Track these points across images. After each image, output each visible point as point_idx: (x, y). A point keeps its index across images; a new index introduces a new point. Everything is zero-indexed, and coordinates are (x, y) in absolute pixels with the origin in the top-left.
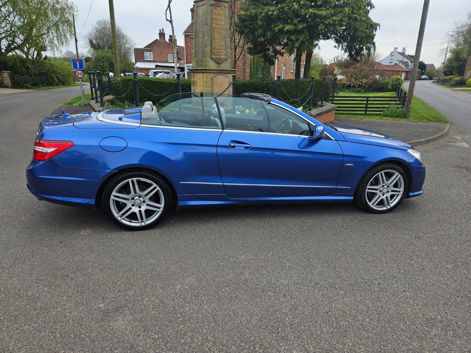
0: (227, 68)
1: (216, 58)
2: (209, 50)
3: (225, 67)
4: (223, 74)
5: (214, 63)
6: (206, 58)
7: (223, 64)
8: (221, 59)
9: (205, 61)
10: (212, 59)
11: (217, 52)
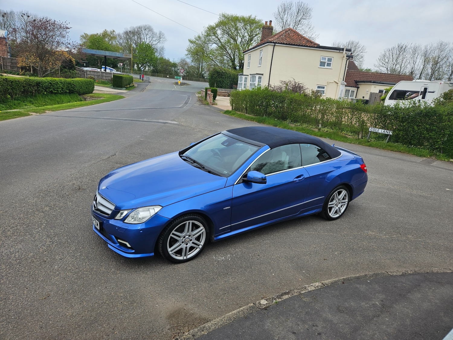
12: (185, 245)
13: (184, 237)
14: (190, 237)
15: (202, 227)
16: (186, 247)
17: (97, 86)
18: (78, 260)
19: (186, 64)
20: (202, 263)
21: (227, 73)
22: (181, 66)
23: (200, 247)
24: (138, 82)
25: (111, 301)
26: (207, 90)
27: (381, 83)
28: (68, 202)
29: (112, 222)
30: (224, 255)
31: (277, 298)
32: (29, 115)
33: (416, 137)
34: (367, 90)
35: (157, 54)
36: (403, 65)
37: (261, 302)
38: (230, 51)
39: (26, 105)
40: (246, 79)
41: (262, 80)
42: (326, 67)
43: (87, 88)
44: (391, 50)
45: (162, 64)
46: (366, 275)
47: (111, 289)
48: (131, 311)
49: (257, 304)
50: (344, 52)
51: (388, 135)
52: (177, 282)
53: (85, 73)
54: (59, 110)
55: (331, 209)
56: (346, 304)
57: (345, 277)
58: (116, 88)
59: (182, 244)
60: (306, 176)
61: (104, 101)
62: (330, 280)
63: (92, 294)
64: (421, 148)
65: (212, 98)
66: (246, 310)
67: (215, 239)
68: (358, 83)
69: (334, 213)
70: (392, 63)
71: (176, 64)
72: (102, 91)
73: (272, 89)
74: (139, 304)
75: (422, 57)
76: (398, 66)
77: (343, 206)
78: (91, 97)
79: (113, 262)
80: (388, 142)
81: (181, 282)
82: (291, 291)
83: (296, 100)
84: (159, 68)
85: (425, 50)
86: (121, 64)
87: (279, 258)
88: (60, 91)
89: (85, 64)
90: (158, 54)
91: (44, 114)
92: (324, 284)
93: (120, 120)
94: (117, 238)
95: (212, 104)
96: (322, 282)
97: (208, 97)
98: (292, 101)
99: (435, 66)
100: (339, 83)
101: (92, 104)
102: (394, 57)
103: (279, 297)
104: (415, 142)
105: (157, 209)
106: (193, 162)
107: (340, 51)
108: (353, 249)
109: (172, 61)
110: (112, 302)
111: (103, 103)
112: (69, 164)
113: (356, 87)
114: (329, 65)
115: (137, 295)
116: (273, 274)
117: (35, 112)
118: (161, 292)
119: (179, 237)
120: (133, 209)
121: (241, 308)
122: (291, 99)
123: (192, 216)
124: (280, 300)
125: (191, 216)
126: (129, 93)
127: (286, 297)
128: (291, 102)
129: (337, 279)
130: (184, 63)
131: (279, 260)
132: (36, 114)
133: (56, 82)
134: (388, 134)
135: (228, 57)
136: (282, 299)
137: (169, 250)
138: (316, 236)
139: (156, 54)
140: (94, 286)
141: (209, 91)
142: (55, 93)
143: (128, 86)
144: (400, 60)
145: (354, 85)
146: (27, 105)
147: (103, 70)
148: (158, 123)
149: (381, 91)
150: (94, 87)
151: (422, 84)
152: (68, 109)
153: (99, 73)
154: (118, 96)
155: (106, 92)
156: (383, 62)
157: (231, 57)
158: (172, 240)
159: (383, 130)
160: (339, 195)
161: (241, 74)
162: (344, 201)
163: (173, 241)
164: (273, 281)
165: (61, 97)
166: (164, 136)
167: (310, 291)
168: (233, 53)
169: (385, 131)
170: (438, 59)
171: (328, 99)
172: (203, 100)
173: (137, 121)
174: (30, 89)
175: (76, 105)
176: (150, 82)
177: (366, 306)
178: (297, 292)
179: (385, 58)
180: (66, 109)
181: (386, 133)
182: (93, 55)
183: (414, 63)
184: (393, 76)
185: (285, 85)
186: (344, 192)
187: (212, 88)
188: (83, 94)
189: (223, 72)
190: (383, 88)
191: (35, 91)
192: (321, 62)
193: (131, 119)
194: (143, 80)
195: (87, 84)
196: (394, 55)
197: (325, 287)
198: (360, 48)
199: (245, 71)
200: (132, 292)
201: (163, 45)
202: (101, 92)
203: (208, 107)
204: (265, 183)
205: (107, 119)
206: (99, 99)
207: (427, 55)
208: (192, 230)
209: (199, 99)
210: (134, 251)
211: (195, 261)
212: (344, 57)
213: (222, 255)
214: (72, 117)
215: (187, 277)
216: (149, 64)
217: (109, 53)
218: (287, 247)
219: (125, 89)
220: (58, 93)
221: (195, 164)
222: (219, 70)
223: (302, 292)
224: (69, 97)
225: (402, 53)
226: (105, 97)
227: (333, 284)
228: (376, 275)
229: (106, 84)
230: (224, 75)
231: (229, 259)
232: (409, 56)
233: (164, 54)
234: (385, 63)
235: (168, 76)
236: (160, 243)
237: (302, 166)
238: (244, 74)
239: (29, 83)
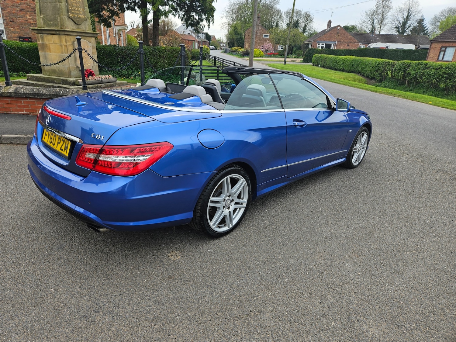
0: (88, 30)
1: (74, 17)
2: (64, 6)
3: (85, 29)
4: (84, 37)
5: (73, 23)
6: (62, 16)
7: (82, 25)
8: (79, 18)
9: (61, 20)
10: (69, 18)
11: (75, 10)
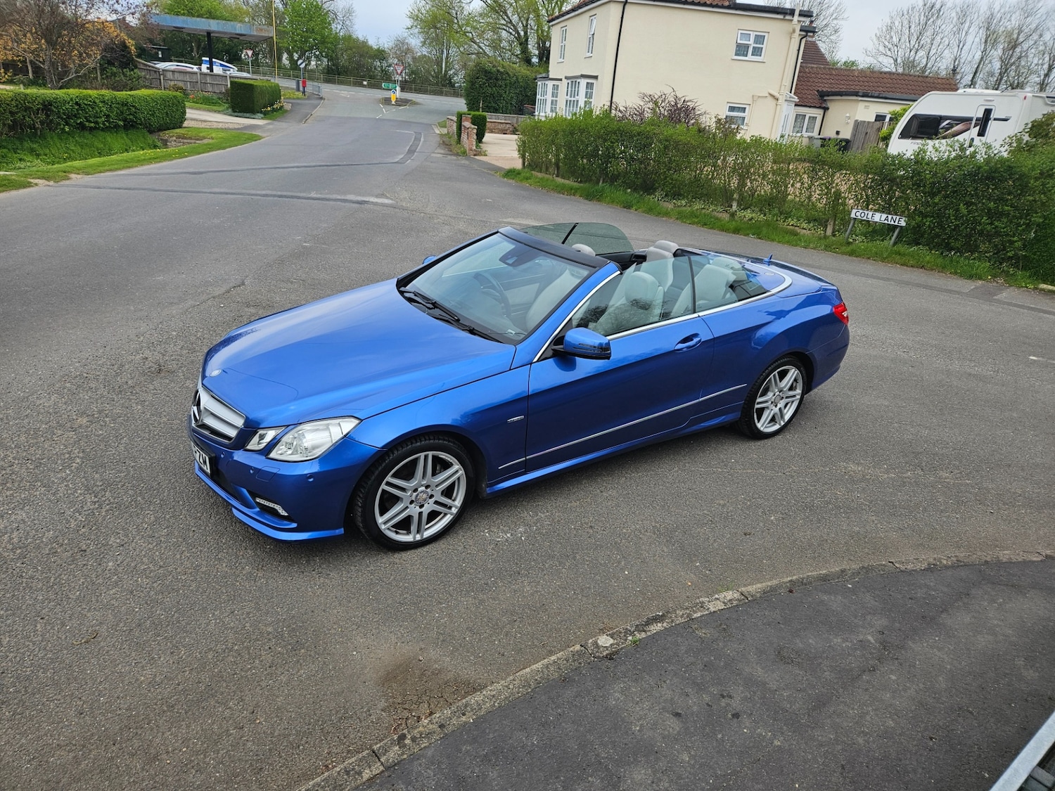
12: (418, 507)
13: (416, 490)
14: (428, 490)
15: (457, 466)
16: (420, 514)
17: (191, 108)
18: (164, 545)
19: (409, 50)
20: (460, 548)
21: (509, 75)
22: (397, 58)
23: (454, 510)
24: (294, 99)
25: (245, 644)
26: (461, 119)
27: (881, 96)
28: (134, 405)
29: (239, 456)
30: (509, 527)
31: (636, 630)
32: (29, 185)
33: (963, 230)
34: (848, 115)
35: (336, 27)
36: (933, 52)
37: (599, 641)
38: (515, 19)
39: (20, 160)
40: (556, 88)
41: (594, 91)
42: (750, 57)
43: (167, 113)
44: (905, 13)
45: (349, 52)
46: (843, 571)
47: (244, 616)
48: (292, 668)
49: (589, 645)
50: (796, 18)
51: (896, 227)
52: (400, 596)
53: (162, 77)
54: (101, 172)
55: (760, 412)
56: (798, 641)
57: (794, 578)
58: (239, 114)
59: (410, 506)
60: (705, 336)
61: (210, 148)
62: (759, 585)
63: (199, 628)
64: (972, 258)
65: (475, 137)
66: (565, 662)
67: (488, 490)
68: (825, 98)
69: (769, 423)
70: (908, 46)
71: (383, 51)
72: (205, 121)
73: (620, 115)
74: (311, 651)
75: (981, 31)
76: (921, 53)
77: (789, 405)
78: (179, 137)
79: (246, 549)
80: (895, 243)
81: (410, 595)
82: (668, 612)
83: (677, 143)
84: (343, 61)
85: (989, 13)
86: (250, 53)
87: (640, 531)
88: (104, 124)
89: (160, 53)
90: (339, 27)
91: (67, 182)
92: (746, 594)
93: (252, 197)
94: (254, 495)
95: (475, 153)
96: (740, 590)
97: (464, 136)
98: (668, 144)
99: (1011, 52)
100: (780, 97)
101: (181, 155)
102: (913, 31)
103: (641, 628)
104: (958, 245)
105: (348, 425)
106: (431, 306)
107: (784, 17)
108: (813, 506)
109: (373, 43)
110: (248, 648)
111: (209, 152)
112: (132, 308)
113: (820, 107)
114: (757, 52)
115: (306, 629)
116: (626, 573)
117: (43, 178)
118: (363, 619)
119: (403, 489)
120: (288, 426)
121: (553, 658)
122: (667, 141)
123: (432, 441)
124: (643, 635)
125: (430, 439)
126: (271, 127)
127: (656, 628)
128: (666, 147)
129: (775, 582)
130: (402, 49)
131: (640, 538)
132: (47, 183)
133: (90, 101)
134: (896, 224)
135: (511, 33)
136: (649, 634)
137: (380, 520)
138: (725, 477)
139: (333, 26)
140: (204, 609)
141: (466, 120)
142: (91, 128)
143: (269, 109)
144: (926, 40)
145: (817, 102)
146: (24, 160)
147: (204, 68)
148: (343, 204)
149: (880, 118)
150: (184, 113)
151: (981, 101)
152: (124, 168)
153: (195, 77)
154: (245, 134)
155: (215, 125)
156: (887, 44)
157: (518, 33)
158: (385, 496)
159: (884, 216)
160: (781, 379)
161: (544, 75)
162: (791, 393)
163: (389, 501)
164: (625, 588)
165: (104, 138)
166: (361, 235)
167: (714, 612)
168: (522, 23)
169: (890, 217)
170: (1019, 35)
171: (756, 140)
172: (452, 144)
173: (292, 197)
174: (27, 119)
175: (143, 158)
176: (321, 98)
177: (844, 645)
178: (683, 614)
179: (892, 33)
180: (120, 169)
181: (892, 223)
182: (179, 29)
183: (960, 47)
184: (911, 78)
185: (651, 105)
186: (793, 373)
187: (473, 113)
188: (160, 130)
189: (498, 71)
190: (886, 109)
191: (42, 123)
192: (739, 46)
193: (279, 193)
194: (304, 92)
195: (168, 104)
196: (913, 27)
197: (748, 602)
198: (833, 8)
199: (555, 69)
200: (295, 623)
201: (351, 3)
202: (203, 125)
203: (464, 162)
204: (608, 358)
205: (221, 193)
206: (200, 143)
207: (993, 24)
208: (434, 474)
209: (443, 142)
210: (294, 525)
211: (441, 545)
212: (794, 31)
213: (505, 529)
214: (134, 189)
215: (423, 584)
216: (317, 53)
217: (218, 24)
218: (658, 505)
219: (262, 116)
220: (98, 129)
221: (437, 312)
222: (488, 66)
223: (695, 616)
224: (125, 138)
225: (932, 20)
226: (212, 138)
227: (768, 594)
228: (867, 569)
229: (214, 104)
230: (502, 79)
231: (521, 536)
232: (949, 29)
233: (355, 26)
234: (890, 46)
235: (365, 83)
236: (358, 505)
237: (694, 312)
238: (550, 77)
239: (23, 105)
